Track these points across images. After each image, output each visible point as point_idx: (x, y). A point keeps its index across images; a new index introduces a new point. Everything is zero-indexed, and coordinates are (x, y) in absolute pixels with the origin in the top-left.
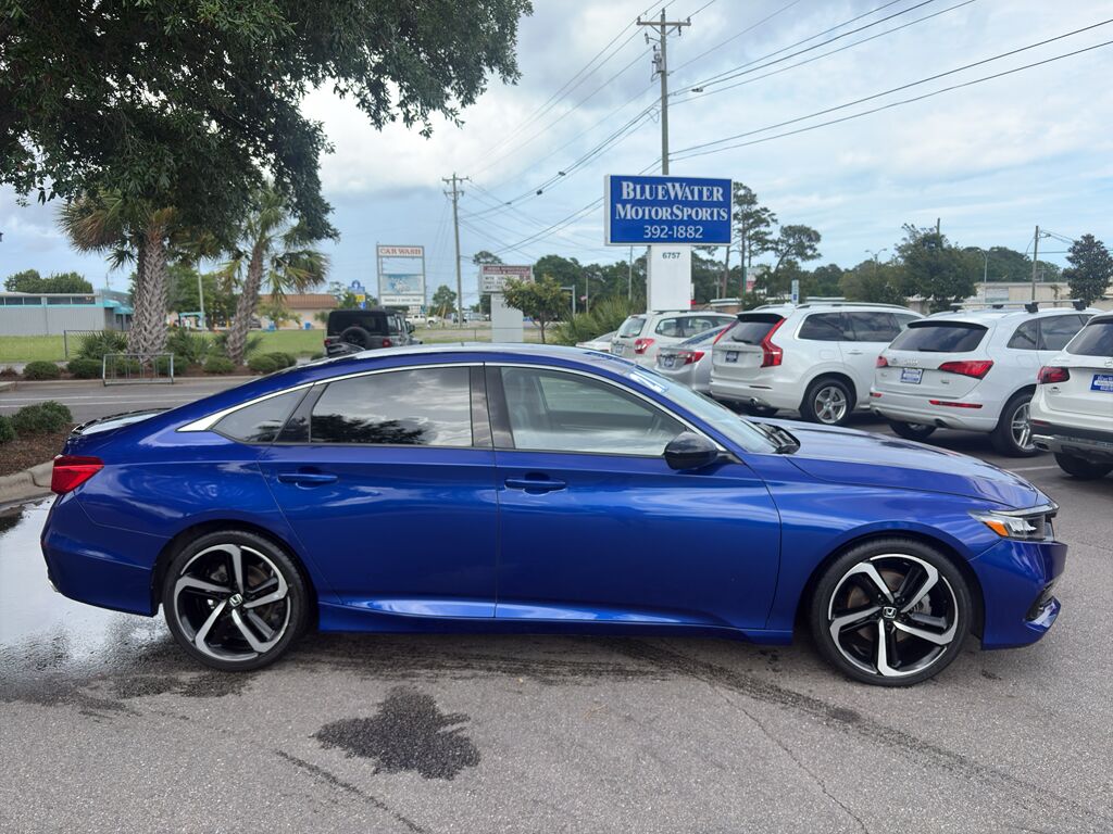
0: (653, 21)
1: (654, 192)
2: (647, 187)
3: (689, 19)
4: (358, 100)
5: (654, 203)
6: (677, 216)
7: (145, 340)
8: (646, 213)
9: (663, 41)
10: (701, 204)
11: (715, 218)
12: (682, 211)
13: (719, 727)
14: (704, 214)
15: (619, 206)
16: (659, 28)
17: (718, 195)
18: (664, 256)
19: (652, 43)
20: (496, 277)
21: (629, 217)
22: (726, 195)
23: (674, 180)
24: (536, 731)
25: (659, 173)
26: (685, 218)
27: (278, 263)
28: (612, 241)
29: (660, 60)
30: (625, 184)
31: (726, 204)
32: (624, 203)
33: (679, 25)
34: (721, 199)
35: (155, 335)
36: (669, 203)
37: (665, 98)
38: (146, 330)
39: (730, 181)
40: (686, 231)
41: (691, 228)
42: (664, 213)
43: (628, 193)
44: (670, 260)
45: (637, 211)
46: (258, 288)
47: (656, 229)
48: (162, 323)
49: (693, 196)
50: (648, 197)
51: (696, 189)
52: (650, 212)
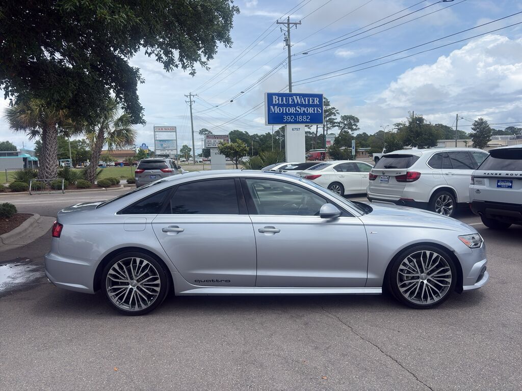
0: (284, 22)
1: (287, 100)
2: (284, 98)
3: (300, 21)
4: (157, 57)
5: (288, 105)
6: (298, 111)
7: (47, 173)
8: (284, 110)
9: (289, 31)
10: (309, 106)
11: (316, 112)
12: (301, 109)
13: (360, 350)
14: (311, 110)
15: (272, 107)
16: (287, 25)
17: (317, 101)
18: (293, 129)
19: (284, 32)
20: (212, 140)
21: (276, 112)
22: (321, 101)
23: (296, 95)
24: (274, 355)
25: (288, 92)
26: (302, 112)
27: (112, 135)
28: (268, 123)
29: (287, 40)
30: (274, 97)
31: (320, 106)
32: (274, 105)
33: (296, 24)
34: (318, 103)
35: (52, 170)
36: (294, 105)
37: (290, 57)
38: (47, 168)
39: (322, 95)
40: (303, 118)
41: (305, 117)
42: (292, 110)
43: (276, 101)
44: (295, 132)
45: (280, 109)
46: (101, 147)
47: (289, 118)
48: (55, 165)
49: (305, 102)
50: (285, 103)
51: (307, 99)
52: (286, 109)
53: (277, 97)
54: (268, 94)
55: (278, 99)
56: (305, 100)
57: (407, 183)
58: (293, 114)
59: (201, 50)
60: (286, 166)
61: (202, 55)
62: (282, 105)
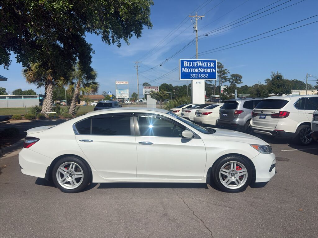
1: (193, 64)
2: (191, 63)
5: (194, 67)
6: (200, 71)
10: (207, 68)
11: (212, 72)
12: (202, 70)
14: (208, 70)
15: (183, 69)
20: (148, 90)
21: (186, 72)
22: (215, 65)
23: (199, 61)
26: (203, 72)
28: (181, 79)
30: (185, 62)
31: (215, 68)
32: (185, 68)
34: (213, 66)
36: (198, 67)
38: (47, 106)
39: (216, 61)
41: (204, 75)
42: (196, 70)
43: (186, 65)
44: (198, 84)
45: (188, 70)
47: (194, 75)
49: (205, 65)
50: (192, 66)
51: (206, 63)
52: (192, 70)
53: (187, 62)
54: (181, 60)
55: (188, 64)
56: (205, 64)
57: (280, 119)
58: (197, 73)
59: (133, 31)
60: (191, 106)
61: (134, 34)
62: (190, 68)
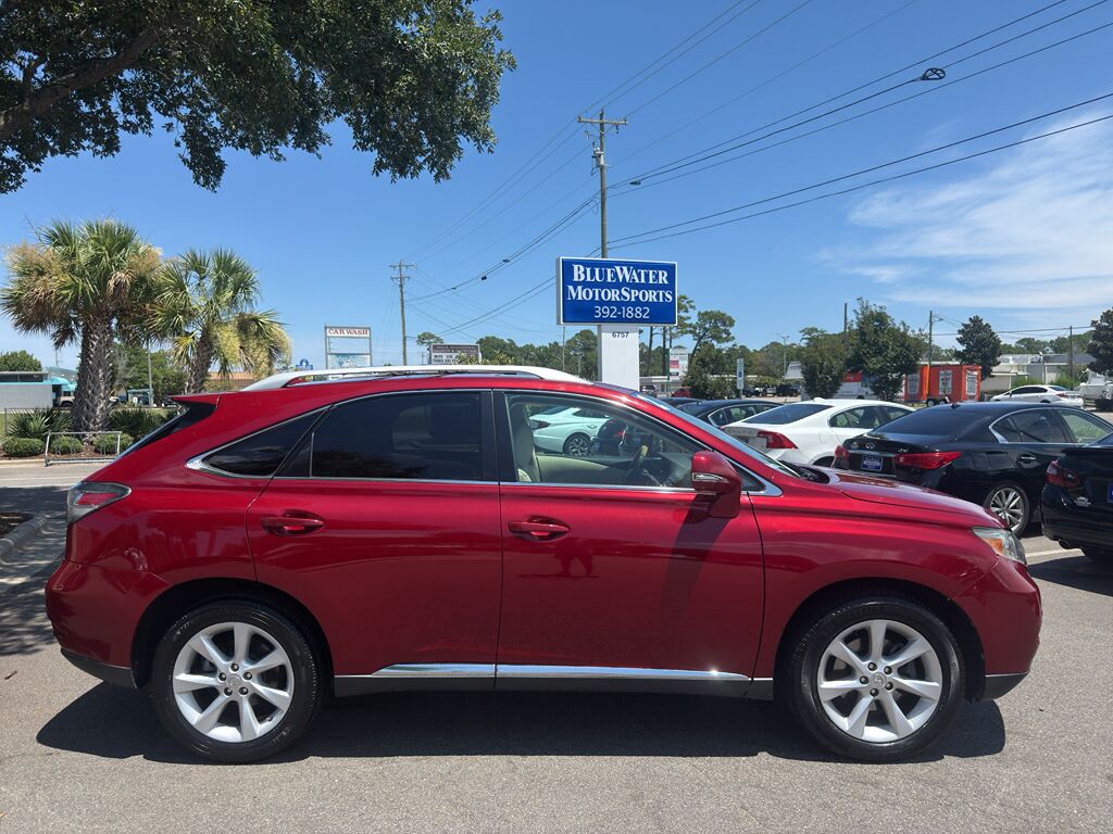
0: (593, 120)
2: (597, 270)
3: (625, 120)
5: (604, 285)
6: (625, 298)
7: (87, 418)
8: (596, 294)
9: (601, 138)
10: (647, 287)
11: (661, 300)
12: (630, 293)
14: (651, 296)
15: (571, 288)
16: (598, 126)
17: (663, 278)
18: (613, 334)
20: (445, 355)
21: (580, 298)
22: (671, 278)
23: (621, 264)
25: (600, 257)
26: (633, 300)
29: (598, 157)
30: (576, 267)
31: (671, 287)
32: (575, 285)
33: (616, 125)
34: (666, 282)
35: (98, 413)
36: (618, 285)
37: (603, 190)
38: (88, 408)
40: (634, 312)
42: (613, 295)
44: (620, 340)
45: (587, 293)
46: (208, 365)
47: (606, 310)
48: (104, 401)
50: (598, 279)
51: (643, 272)
52: (600, 293)
53: (582, 268)
54: (563, 261)
55: (585, 272)
56: (639, 275)
58: (615, 303)
62: (593, 285)
